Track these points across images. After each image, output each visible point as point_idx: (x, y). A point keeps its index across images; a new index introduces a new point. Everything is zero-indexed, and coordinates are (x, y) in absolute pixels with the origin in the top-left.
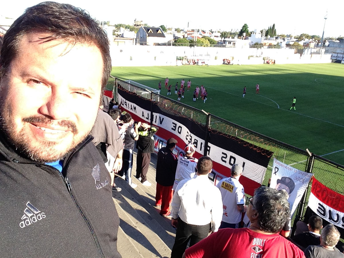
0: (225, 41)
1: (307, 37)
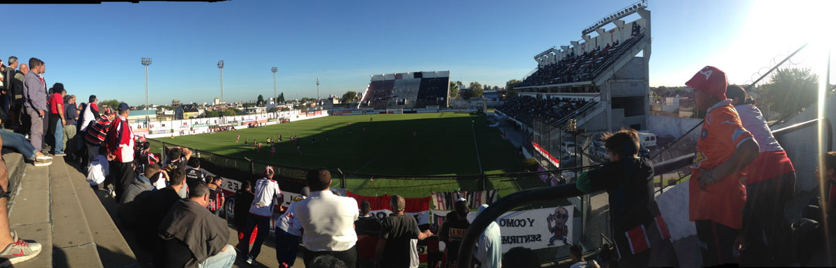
0: (247, 110)
1: (308, 100)
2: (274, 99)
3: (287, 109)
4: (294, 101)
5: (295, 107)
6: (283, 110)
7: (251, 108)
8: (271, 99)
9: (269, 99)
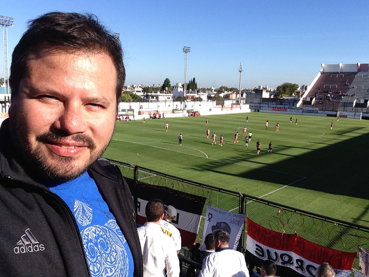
0: (147, 96)
1: (227, 89)
2: (183, 86)
3: (200, 99)
4: (210, 89)
5: (209, 98)
6: (194, 99)
7: (153, 94)
8: (180, 85)
9: (177, 84)
